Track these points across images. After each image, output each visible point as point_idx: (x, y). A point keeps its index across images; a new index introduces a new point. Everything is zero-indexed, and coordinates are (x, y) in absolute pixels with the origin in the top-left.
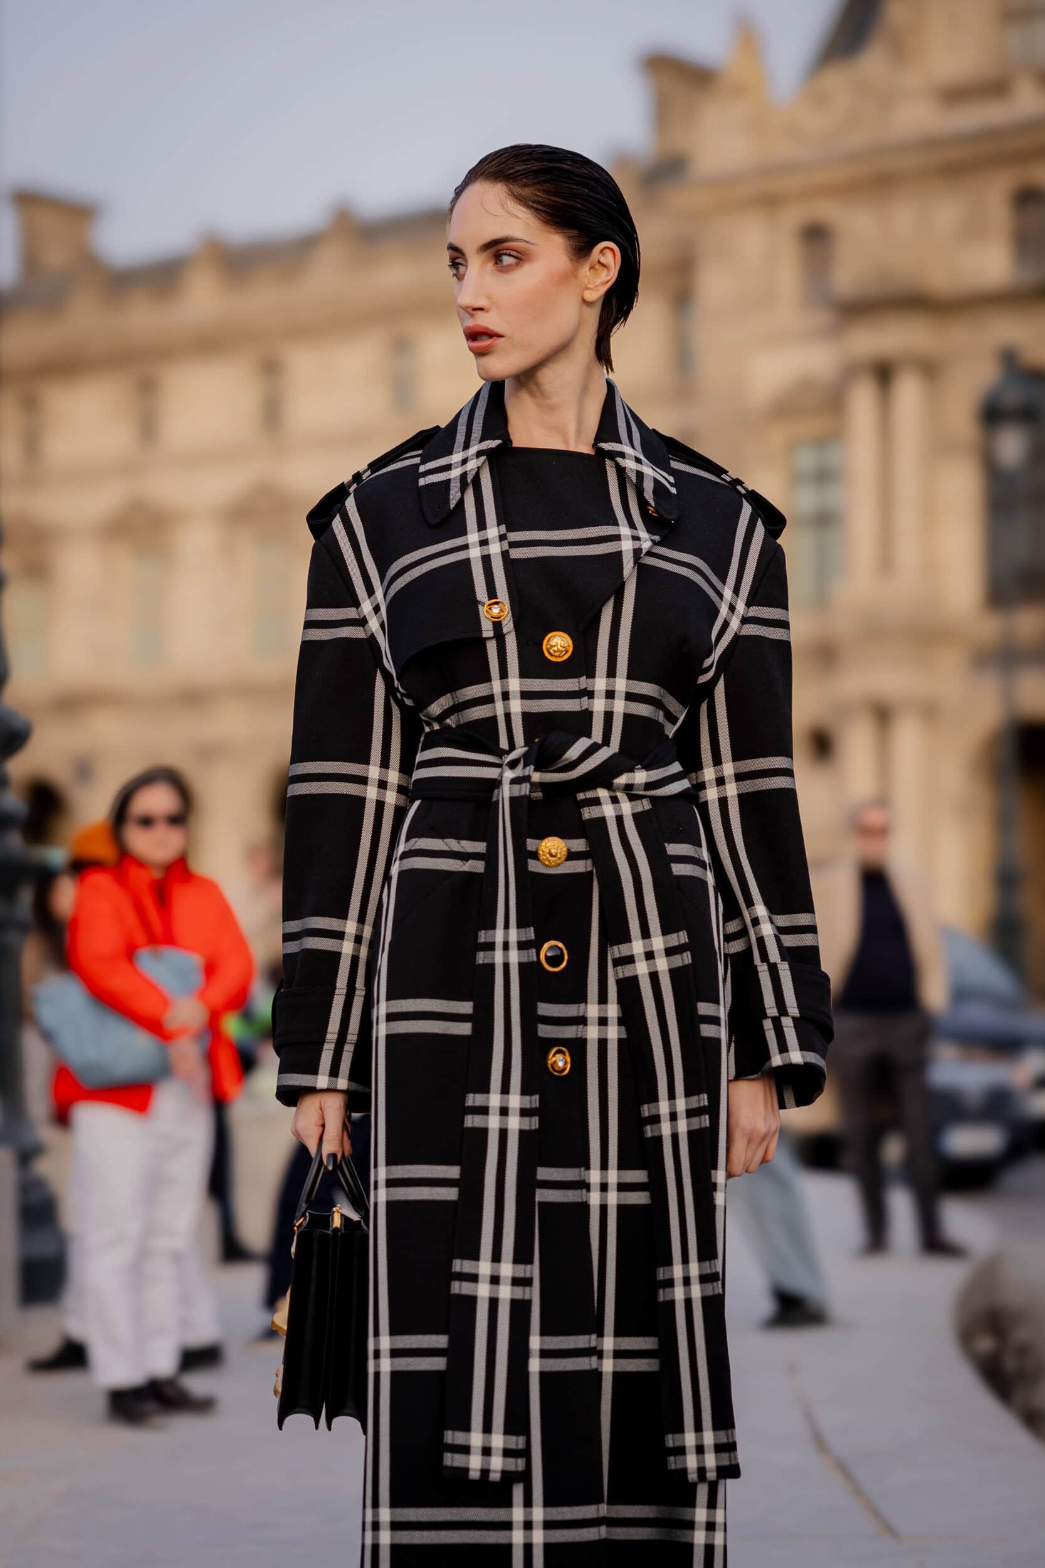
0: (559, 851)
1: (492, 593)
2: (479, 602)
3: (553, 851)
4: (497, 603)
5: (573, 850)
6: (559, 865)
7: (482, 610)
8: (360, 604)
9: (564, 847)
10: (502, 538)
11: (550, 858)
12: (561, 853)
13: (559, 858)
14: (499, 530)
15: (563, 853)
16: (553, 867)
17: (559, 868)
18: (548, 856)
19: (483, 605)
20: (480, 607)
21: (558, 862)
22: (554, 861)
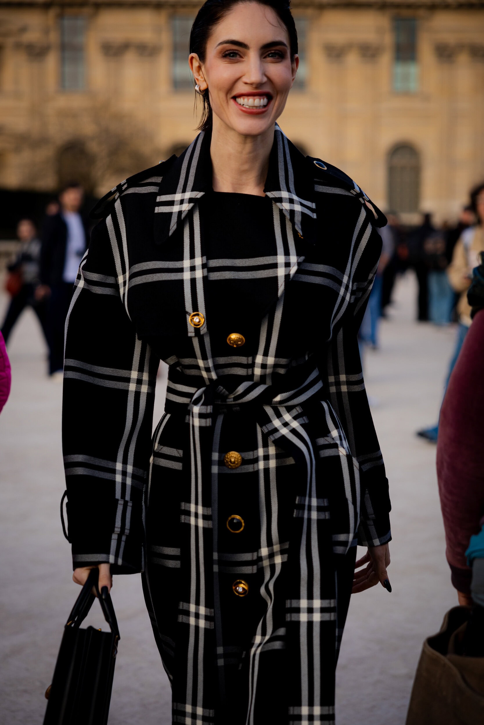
0: (236, 460)
1: (195, 308)
2: (187, 313)
3: (233, 460)
4: (198, 315)
5: (246, 459)
6: (236, 468)
7: (189, 318)
8: (118, 276)
9: (240, 457)
10: (204, 266)
11: (231, 465)
12: (237, 461)
13: (237, 464)
14: (202, 260)
15: (239, 461)
16: (234, 469)
17: (238, 469)
18: (230, 463)
19: (190, 314)
20: (187, 316)
21: (237, 466)
22: (234, 466)
